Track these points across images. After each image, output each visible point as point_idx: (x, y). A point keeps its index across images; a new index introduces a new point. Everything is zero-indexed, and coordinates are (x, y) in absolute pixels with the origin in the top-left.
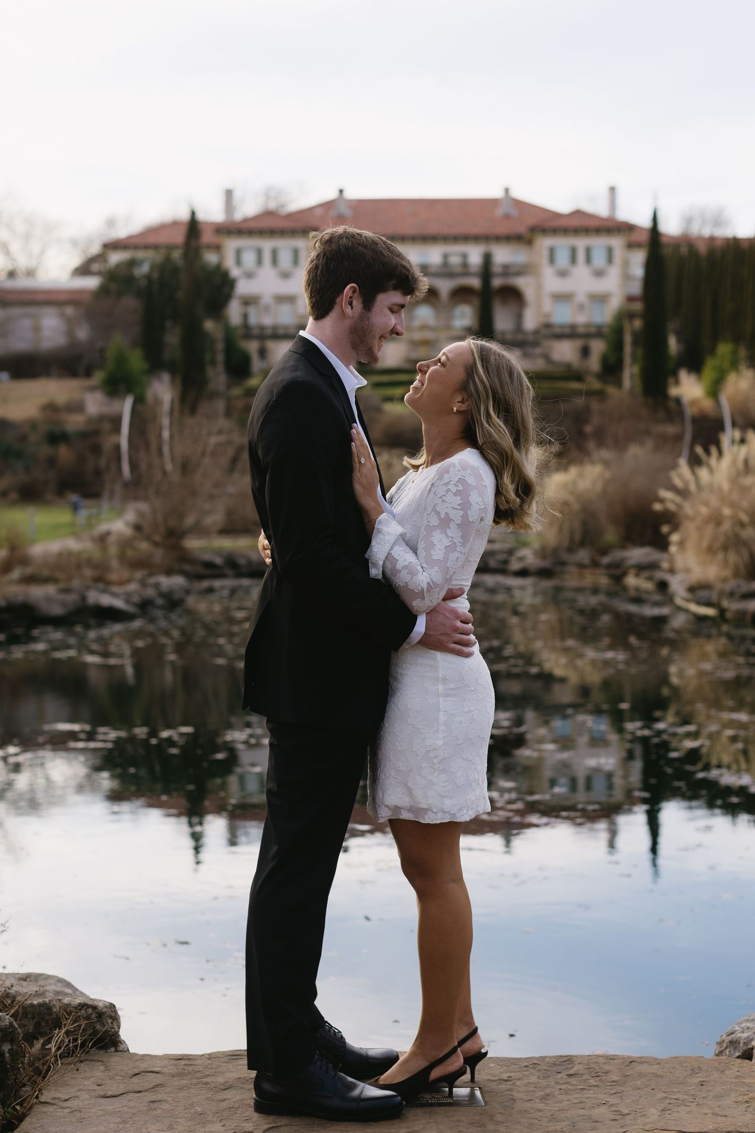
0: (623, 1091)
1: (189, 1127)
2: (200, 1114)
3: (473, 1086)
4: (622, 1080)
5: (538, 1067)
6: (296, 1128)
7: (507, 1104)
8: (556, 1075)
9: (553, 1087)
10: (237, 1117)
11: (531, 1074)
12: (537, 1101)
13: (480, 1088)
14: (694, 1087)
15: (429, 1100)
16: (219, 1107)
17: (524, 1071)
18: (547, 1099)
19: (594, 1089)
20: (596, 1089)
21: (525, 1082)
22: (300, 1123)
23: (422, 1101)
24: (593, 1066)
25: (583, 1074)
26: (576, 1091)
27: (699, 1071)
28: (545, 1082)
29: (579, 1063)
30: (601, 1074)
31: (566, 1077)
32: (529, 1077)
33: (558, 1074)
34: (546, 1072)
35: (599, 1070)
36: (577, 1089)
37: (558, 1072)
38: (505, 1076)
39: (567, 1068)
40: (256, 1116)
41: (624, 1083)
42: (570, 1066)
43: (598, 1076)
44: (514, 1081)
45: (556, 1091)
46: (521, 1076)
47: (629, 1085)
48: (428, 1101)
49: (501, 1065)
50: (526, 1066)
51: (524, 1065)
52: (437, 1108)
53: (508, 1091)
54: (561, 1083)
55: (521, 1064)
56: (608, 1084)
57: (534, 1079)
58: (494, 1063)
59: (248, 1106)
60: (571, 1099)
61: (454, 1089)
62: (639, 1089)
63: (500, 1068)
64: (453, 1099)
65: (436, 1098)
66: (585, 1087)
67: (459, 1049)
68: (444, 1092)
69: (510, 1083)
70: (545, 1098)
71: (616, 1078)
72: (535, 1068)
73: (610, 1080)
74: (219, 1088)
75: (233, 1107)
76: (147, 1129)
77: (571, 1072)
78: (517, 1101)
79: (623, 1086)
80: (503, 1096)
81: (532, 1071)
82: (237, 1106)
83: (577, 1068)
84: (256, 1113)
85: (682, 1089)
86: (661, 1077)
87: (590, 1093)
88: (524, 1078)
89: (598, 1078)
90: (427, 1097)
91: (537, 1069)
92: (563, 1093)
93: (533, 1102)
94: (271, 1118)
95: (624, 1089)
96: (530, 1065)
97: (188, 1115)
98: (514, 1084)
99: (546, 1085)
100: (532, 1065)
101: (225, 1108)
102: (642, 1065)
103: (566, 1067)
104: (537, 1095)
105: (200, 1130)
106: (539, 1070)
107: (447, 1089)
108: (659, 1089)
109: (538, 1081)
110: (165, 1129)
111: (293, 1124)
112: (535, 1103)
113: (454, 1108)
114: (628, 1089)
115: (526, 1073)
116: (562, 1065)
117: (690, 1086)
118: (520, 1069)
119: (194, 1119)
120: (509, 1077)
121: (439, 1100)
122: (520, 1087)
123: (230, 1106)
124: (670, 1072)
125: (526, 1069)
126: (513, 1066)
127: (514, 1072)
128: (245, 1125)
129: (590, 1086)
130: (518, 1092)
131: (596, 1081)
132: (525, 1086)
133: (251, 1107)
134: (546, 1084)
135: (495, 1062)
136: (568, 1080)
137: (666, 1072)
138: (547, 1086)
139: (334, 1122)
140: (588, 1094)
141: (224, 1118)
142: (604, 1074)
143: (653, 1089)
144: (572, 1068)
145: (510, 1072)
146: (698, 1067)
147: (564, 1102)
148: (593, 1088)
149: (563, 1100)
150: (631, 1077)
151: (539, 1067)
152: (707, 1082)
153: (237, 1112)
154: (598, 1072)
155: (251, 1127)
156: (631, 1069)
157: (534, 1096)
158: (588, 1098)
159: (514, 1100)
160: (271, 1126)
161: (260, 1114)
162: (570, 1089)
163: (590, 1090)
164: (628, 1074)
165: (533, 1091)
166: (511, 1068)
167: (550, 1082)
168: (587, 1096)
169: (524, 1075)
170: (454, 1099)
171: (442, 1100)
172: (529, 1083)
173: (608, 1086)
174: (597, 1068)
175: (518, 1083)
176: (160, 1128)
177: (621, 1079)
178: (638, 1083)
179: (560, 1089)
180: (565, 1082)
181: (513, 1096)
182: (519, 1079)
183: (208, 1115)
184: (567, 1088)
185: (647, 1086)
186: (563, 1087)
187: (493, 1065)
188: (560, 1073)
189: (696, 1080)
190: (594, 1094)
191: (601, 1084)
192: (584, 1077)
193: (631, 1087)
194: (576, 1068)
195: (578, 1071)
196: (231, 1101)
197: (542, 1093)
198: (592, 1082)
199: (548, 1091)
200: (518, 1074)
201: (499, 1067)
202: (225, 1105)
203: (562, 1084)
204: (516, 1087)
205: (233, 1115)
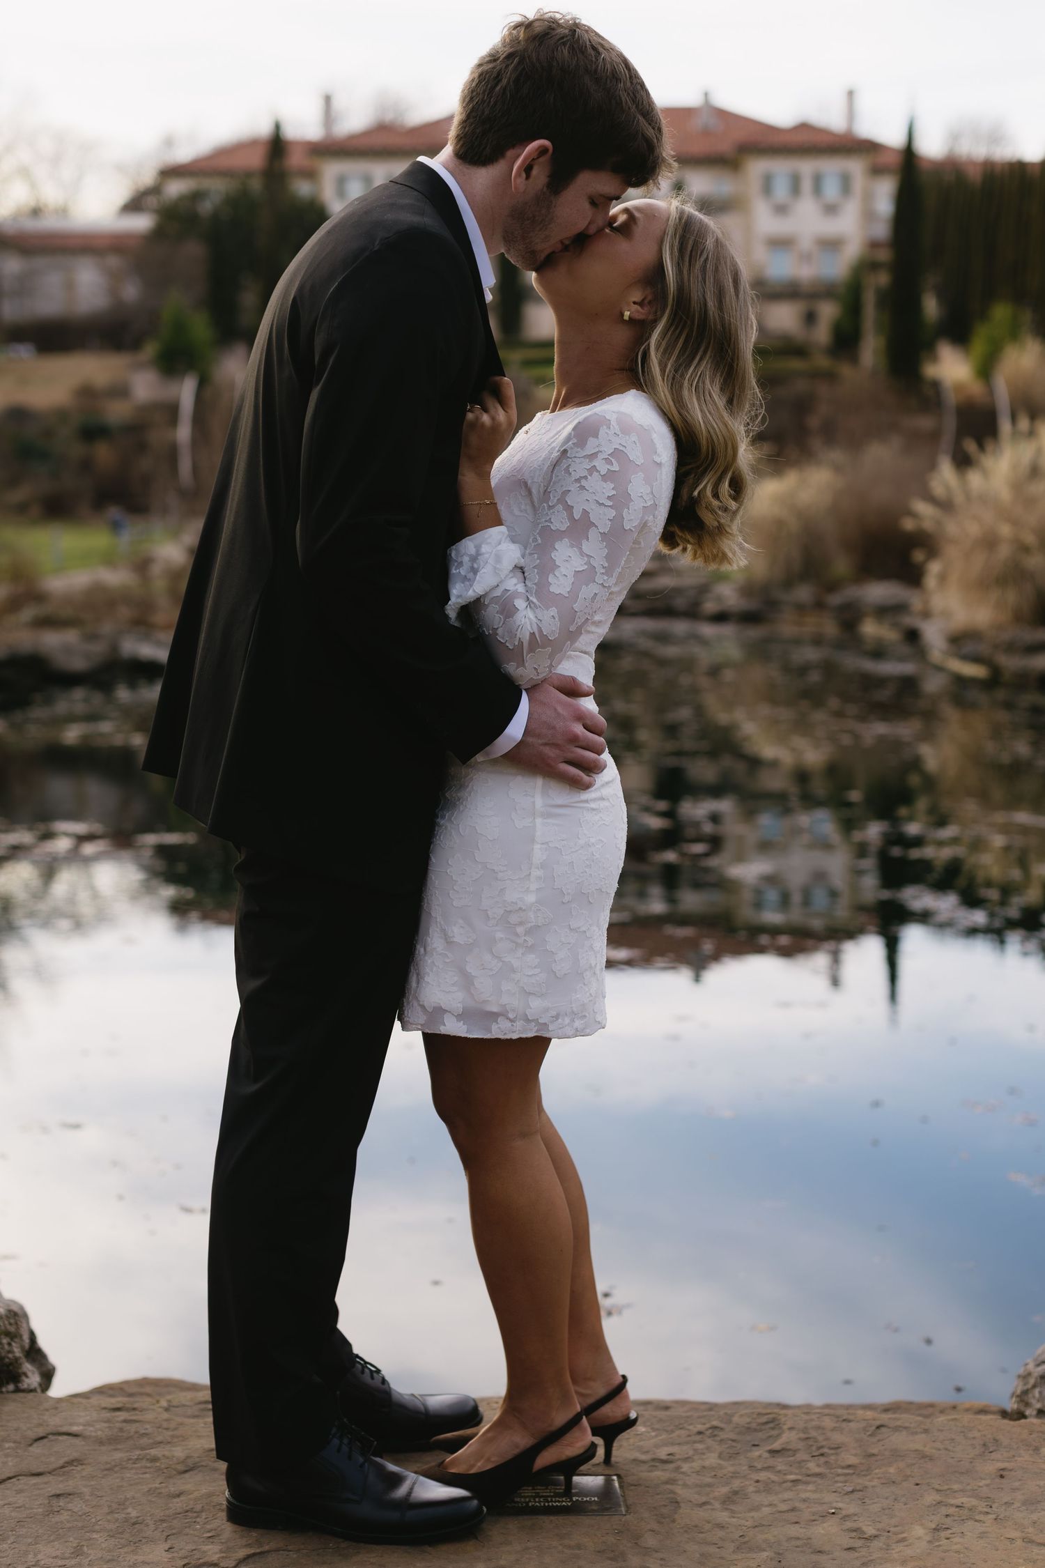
0: (866, 1487)
1: (109, 1551)
2: (134, 1524)
3: (607, 1472)
4: (861, 1464)
5: (721, 1433)
6: (295, 1556)
7: (665, 1511)
8: (750, 1451)
9: (744, 1477)
10: (196, 1530)
11: (708, 1448)
12: (717, 1505)
13: (619, 1476)
14: (988, 1482)
15: (530, 1501)
16: (168, 1509)
17: (695, 1442)
18: (734, 1502)
19: (815, 1482)
20: (819, 1481)
21: (696, 1465)
22: (302, 1547)
23: (518, 1502)
24: (813, 1434)
25: (795, 1451)
26: (785, 1485)
27: (995, 1448)
28: (733, 1465)
29: (791, 1429)
30: (825, 1450)
31: (766, 1455)
32: (704, 1454)
33: (754, 1448)
34: (734, 1444)
35: (824, 1443)
36: (785, 1482)
37: (754, 1445)
38: (663, 1453)
39: (770, 1437)
40: (228, 1529)
41: (867, 1470)
42: (774, 1433)
43: (822, 1455)
44: (679, 1463)
45: (750, 1485)
46: (691, 1453)
47: (876, 1474)
48: (527, 1503)
49: (657, 1429)
50: (700, 1433)
51: (696, 1430)
52: (544, 1518)
53: (667, 1483)
54: (759, 1466)
55: (691, 1427)
56: (840, 1471)
57: (712, 1459)
58: (645, 1426)
59: (218, 1507)
60: (775, 1502)
61: (576, 1479)
62: (894, 1482)
63: (656, 1436)
64: (571, 1500)
65: (542, 1496)
66: (799, 1477)
67: (584, 1417)
68: (555, 1483)
69: (671, 1466)
70: (730, 1500)
71: (853, 1460)
72: (715, 1436)
73: (843, 1464)
74: (175, 1470)
75: (191, 1510)
76: (35, 1555)
77: (776, 1445)
78: (682, 1505)
79: (865, 1475)
80: (658, 1494)
81: (710, 1442)
82: (198, 1507)
83: (788, 1438)
84: (229, 1523)
85: (968, 1484)
86: (931, 1459)
87: (807, 1491)
88: (695, 1457)
89: (822, 1459)
90: (527, 1495)
91: (719, 1439)
92: (762, 1489)
93: (709, 1507)
94: (254, 1534)
95: (867, 1483)
96: (707, 1430)
97: (112, 1526)
98: (678, 1468)
99: (733, 1473)
100: (710, 1431)
101: (179, 1511)
102: (897, 1434)
103: (767, 1435)
104: (716, 1494)
105: (128, 1559)
106: (721, 1440)
107: (562, 1478)
108: (928, 1484)
109: (719, 1464)
110: (67, 1555)
111: (290, 1548)
112: (713, 1509)
113: (573, 1518)
114: (873, 1484)
115: (700, 1446)
116: (761, 1430)
117: (982, 1479)
118: (689, 1438)
119: (121, 1533)
120: (669, 1455)
121: (548, 1502)
122: (689, 1476)
123: (187, 1508)
124: (946, 1449)
125: (698, 1438)
126: (678, 1432)
127: (679, 1444)
128: (205, 1548)
129: (809, 1476)
130: (685, 1485)
131: (818, 1466)
132: (698, 1473)
133: (223, 1510)
134: (731, 1469)
135: (649, 1424)
136: (771, 1462)
137: (939, 1450)
138: (735, 1475)
139: (362, 1545)
140: (806, 1491)
141: (174, 1531)
142: (832, 1451)
143: (917, 1484)
144: (779, 1436)
145: (673, 1444)
146: (994, 1439)
147: (764, 1509)
148: (814, 1479)
149: (762, 1505)
150: (879, 1457)
151: (723, 1435)
152: (1011, 1470)
153: (198, 1520)
154: (822, 1447)
155: (217, 1553)
156: (879, 1441)
157: (711, 1496)
158: (804, 1500)
159: (677, 1502)
160: (252, 1551)
161: (237, 1526)
162: (773, 1482)
163: (807, 1483)
164: (875, 1451)
165: (709, 1485)
166: (674, 1435)
167: (740, 1464)
168: (803, 1496)
169: (695, 1450)
170: (574, 1499)
171: (552, 1501)
172: (704, 1467)
173: (838, 1475)
174: (820, 1438)
175: (686, 1467)
176: (58, 1553)
177: (863, 1461)
178: (892, 1470)
179: (758, 1481)
180: (766, 1465)
181: (674, 1493)
182: (687, 1459)
183: (147, 1525)
184: (769, 1478)
185: (908, 1477)
186: (763, 1476)
187: (644, 1430)
188: (758, 1445)
189: (991, 1467)
190: (815, 1491)
191: (828, 1471)
192: (798, 1455)
193: (879, 1478)
194: (785, 1437)
195: (787, 1443)
196: (191, 1496)
197: (725, 1490)
198: (813, 1467)
199: (736, 1484)
200: (685, 1447)
201: (653, 1434)
202: (177, 1504)
203: (761, 1470)
204: (681, 1476)
205: (189, 1527)
